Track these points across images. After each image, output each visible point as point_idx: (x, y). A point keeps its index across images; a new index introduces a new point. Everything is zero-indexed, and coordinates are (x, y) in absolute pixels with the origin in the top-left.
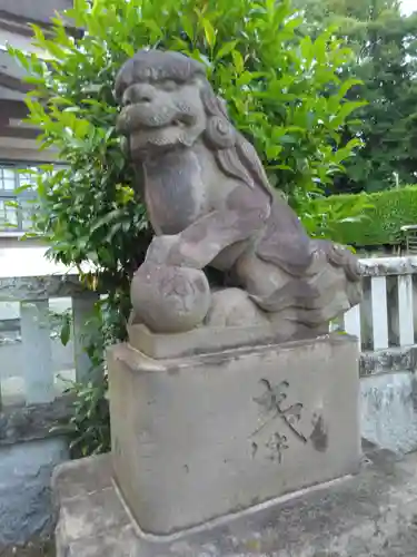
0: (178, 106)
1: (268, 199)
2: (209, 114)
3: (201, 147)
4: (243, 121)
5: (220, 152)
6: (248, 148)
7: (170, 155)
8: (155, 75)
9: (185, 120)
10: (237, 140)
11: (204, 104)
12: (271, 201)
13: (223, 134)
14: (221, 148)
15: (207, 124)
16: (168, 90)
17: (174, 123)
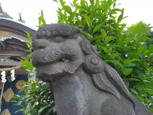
0: (63, 50)
1: (132, 106)
2: (85, 54)
3: (82, 73)
4: (108, 58)
5: (94, 75)
6: (112, 72)
7: (62, 79)
8: (49, 34)
9: (68, 57)
10: (105, 68)
11: (82, 48)
12: (134, 106)
13: (95, 64)
14: (95, 73)
15: (85, 60)
16: (58, 42)
17: (61, 60)
